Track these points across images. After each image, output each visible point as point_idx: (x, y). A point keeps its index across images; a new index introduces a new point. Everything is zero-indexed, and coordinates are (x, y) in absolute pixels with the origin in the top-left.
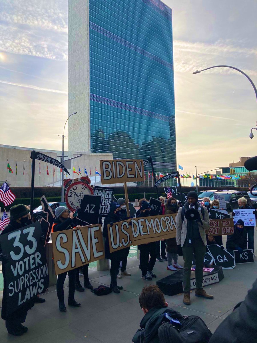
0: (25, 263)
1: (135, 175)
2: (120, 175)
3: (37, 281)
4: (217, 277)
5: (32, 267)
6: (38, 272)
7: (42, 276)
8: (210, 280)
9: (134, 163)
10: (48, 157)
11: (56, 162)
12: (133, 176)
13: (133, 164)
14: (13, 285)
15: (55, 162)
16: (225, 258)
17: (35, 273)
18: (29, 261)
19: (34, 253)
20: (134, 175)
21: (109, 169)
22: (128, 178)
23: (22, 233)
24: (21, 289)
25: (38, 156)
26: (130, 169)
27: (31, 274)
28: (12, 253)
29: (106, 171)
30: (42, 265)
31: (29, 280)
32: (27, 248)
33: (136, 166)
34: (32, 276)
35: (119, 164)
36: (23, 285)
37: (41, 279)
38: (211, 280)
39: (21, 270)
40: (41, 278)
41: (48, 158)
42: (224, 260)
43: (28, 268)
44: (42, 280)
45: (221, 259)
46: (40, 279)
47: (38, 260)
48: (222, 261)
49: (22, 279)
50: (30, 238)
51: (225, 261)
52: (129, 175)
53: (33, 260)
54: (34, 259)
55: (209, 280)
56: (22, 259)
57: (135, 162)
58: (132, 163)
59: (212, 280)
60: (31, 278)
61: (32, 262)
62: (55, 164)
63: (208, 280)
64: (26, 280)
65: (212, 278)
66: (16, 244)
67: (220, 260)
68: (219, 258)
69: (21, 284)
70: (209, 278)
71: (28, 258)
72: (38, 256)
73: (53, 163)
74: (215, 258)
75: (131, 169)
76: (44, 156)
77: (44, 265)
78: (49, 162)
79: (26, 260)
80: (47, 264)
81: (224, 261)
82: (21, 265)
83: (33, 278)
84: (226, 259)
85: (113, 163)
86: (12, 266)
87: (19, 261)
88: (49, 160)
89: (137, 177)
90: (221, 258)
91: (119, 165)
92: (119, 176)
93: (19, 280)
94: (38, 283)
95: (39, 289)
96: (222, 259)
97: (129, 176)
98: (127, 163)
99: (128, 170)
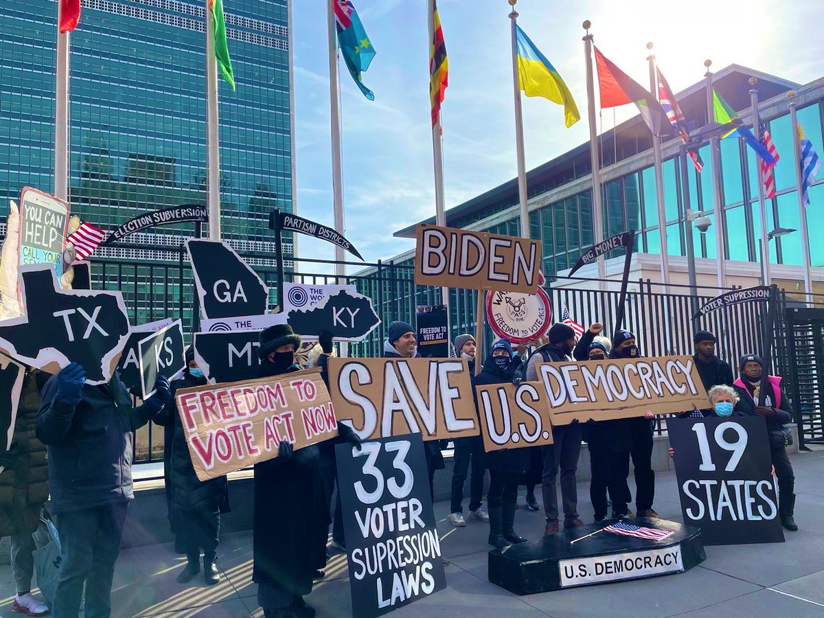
0: (385, 514)
1: (511, 276)
2: (467, 269)
3: (416, 562)
4: (675, 558)
5: (403, 527)
6: (416, 542)
7: (427, 555)
8: (653, 563)
9: (513, 245)
10: (310, 223)
11: (330, 234)
12: (505, 278)
13: (510, 247)
14: (361, 554)
15: (326, 233)
16: (240, 292)
17: (408, 543)
18: (395, 511)
19: (407, 499)
20: (509, 274)
21: (439, 251)
22: (489, 279)
23: (383, 448)
24: (381, 571)
25: (287, 223)
26: (500, 260)
27: (401, 542)
28: (358, 486)
29: (430, 253)
30: (426, 529)
31: (396, 554)
32: (392, 482)
33: (519, 253)
34: (402, 548)
35: (469, 241)
36: (385, 562)
37: (424, 561)
38: (656, 563)
39: (378, 527)
40: (426, 559)
41: (309, 226)
42: (236, 295)
43: (393, 528)
44: (428, 565)
45: (225, 293)
46: (422, 560)
47: (415, 516)
48: (228, 299)
49: (381, 549)
50: (399, 463)
51: (240, 299)
52: (494, 273)
53: (404, 514)
54: (406, 510)
55: (648, 562)
56: (380, 504)
57: (516, 242)
58: (508, 244)
59: (661, 562)
60: (401, 552)
61: (402, 516)
62: (328, 238)
63: (645, 563)
64: (391, 554)
65: (658, 557)
66: (369, 468)
67: (223, 297)
68: (222, 288)
69: (380, 559)
70: (649, 558)
71: (393, 506)
72: (415, 507)
73: (322, 235)
74: (208, 286)
75: (502, 259)
76: (301, 221)
77: (429, 531)
78: (312, 234)
79: (389, 508)
80: (435, 530)
81: (234, 301)
82: (377, 516)
83: (406, 554)
84: (243, 295)
85: (454, 236)
86: (357, 513)
87: (373, 506)
88: (313, 229)
89: (515, 281)
90: (227, 290)
91: (470, 243)
92: (464, 272)
93: (374, 547)
94: (418, 567)
95: (424, 585)
96: (228, 294)
97: (492, 275)
98: (494, 243)
99: (493, 259)
